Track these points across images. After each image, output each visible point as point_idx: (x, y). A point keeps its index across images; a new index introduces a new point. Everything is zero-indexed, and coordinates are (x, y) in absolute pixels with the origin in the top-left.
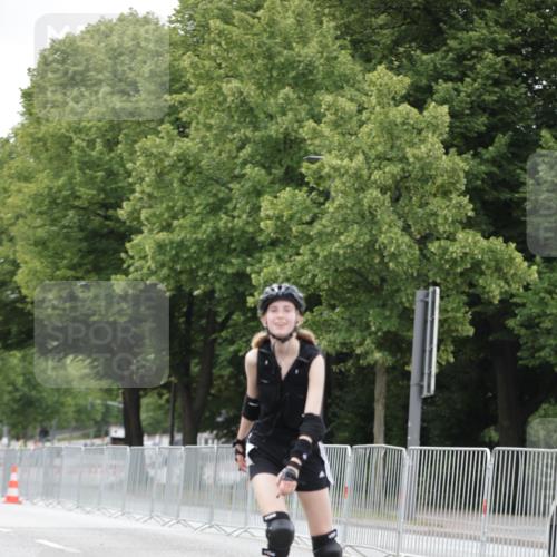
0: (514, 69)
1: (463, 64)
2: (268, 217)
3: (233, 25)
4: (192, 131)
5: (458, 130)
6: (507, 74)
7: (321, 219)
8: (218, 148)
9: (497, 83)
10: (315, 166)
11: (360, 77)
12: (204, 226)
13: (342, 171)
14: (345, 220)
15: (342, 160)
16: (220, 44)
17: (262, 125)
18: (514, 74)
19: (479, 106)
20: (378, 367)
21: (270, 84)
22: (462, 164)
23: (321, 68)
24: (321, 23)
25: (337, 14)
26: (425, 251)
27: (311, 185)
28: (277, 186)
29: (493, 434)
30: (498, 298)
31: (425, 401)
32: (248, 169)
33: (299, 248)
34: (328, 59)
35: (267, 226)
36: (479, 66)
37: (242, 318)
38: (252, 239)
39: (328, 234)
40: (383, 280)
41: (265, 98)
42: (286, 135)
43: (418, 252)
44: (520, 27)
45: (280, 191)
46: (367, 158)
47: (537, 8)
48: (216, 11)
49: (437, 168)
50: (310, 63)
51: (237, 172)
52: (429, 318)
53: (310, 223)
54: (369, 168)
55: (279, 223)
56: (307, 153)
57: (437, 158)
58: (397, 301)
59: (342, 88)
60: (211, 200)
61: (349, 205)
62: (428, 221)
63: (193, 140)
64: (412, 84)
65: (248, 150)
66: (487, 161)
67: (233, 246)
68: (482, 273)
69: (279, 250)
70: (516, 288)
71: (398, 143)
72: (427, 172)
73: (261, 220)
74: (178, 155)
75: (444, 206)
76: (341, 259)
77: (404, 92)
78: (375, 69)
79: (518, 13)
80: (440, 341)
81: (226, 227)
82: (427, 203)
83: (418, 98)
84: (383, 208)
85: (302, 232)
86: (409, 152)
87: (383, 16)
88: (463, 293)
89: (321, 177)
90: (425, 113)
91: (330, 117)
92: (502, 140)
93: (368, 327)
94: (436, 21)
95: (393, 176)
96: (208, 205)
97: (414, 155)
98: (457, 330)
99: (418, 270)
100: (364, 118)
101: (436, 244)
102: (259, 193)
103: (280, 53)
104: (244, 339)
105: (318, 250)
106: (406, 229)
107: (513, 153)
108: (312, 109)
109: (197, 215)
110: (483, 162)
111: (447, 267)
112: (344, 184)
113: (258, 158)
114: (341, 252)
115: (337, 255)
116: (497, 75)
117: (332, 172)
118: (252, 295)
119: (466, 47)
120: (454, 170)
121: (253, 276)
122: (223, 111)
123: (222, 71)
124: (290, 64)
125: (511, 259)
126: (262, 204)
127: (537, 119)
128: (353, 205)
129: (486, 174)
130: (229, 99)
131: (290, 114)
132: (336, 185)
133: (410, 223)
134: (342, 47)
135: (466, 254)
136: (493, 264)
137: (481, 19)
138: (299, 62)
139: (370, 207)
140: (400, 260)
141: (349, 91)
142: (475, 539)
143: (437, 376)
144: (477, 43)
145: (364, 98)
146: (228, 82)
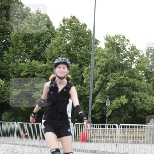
127: (3, 48)
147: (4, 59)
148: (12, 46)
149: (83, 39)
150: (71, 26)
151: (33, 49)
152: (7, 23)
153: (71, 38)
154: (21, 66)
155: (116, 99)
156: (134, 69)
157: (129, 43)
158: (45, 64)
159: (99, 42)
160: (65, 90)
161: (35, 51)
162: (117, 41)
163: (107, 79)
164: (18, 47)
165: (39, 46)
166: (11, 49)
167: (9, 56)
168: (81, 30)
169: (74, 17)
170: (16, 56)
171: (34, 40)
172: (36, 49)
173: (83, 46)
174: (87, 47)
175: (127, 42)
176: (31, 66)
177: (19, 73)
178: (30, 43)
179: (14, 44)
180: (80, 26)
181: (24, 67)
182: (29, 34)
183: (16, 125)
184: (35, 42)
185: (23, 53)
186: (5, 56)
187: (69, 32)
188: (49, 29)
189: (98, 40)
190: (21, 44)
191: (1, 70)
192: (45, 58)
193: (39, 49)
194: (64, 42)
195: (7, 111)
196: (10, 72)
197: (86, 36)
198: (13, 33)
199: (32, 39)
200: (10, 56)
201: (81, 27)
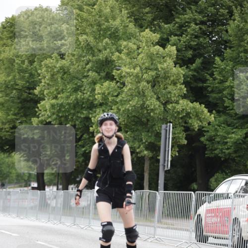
0: (204, 31)
1: (182, 29)
2: (99, 94)
3: (84, 12)
4: (66, 57)
5: (180, 57)
6: (201, 33)
7: (122, 94)
8: (77, 64)
9: (196, 37)
10: (119, 72)
11: (138, 34)
12: (71, 97)
13: (131, 74)
14: (132, 95)
15: (130, 69)
16: (78, 20)
17: (96, 54)
18: (204, 33)
19: (189, 47)
20: (146, 157)
21: (100, 37)
22: (182, 71)
23: (121, 30)
24: (121, 11)
25: (128, 7)
26: (166, 108)
27: (117, 80)
28: (103, 80)
29: (195, 186)
30: (197, 128)
31: (166, 172)
32: (90, 73)
33: (112, 107)
34: (124, 27)
35: (99, 97)
36: (189, 30)
37: (88, 136)
38: (92, 102)
39: (124, 101)
40: (148, 120)
41: (97, 43)
42: (106, 58)
43: (163, 109)
44: (206, 13)
45: (104, 82)
46: (141, 69)
47: (213, 5)
48: (76, 6)
49: (171, 73)
50: (117, 28)
51: (85, 74)
52: (168, 137)
53: (117, 96)
54: (142, 73)
55: (103, 96)
56: (115, 66)
57: (171, 69)
58: (154, 129)
59: (130, 39)
60: (74, 86)
61: (134, 88)
62: (167, 95)
63: (67, 60)
64: (160, 38)
65: (90, 65)
66: (192, 70)
67: (84, 106)
68: (190, 118)
69: (103, 108)
70: (205, 124)
71: (154, 62)
72: (167, 75)
73: (96, 95)
74: (60, 67)
75: (174, 89)
76: (130, 111)
77: (157, 41)
78: (144, 31)
79: (205, 7)
80: (172, 146)
81: (81, 98)
82: (167, 88)
83: (163, 43)
84: (148, 90)
85: (113, 100)
86: (159, 66)
87: (148, 9)
88: (182, 126)
89: (121, 77)
90: (166, 50)
91: (125, 51)
92: (198, 61)
93: (142, 140)
94: (171, 11)
95: (153, 76)
96: (73, 88)
97: (161, 68)
98: (179, 142)
99: (163, 116)
100: (140, 52)
101: (171, 105)
102: (94, 83)
103: (104, 24)
104: (89, 145)
105: (120, 107)
106: (158, 98)
107: (203, 67)
108: (118, 48)
109: (69, 92)
110: (191, 70)
111: (176, 115)
112: (131, 79)
113: (94, 68)
114: (130, 108)
115: (128, 110)
116: (196, 34)
117: (126, 74)
118: (92, 127)
119: (183, 21)
120: (178, 74)
121: (92, 119)
122: (79, 48)
123: (79, 31)
124: (108, 29)
125: (203, 111)
126: (97, 88)
127: (213, 52)
128: (135, 89)
129: (192, 75)
130: (82, 43)
131: (108, 50)
132: (128, 80)
133: (160, 96)
134: (130, 22)
135: (183, 109)
136: (195, 114)
137: (190, 10)
138: (112, 28)
139: (142, 89)
140: (155, 112)
141: (133, 40)
142: (187, 230)
143: (171, 161)
144: (188, 20)
145: (140, 43)
146: (82, 36)
147: (215, 73)
148: (230, 48)
152: (222, 2)
164: (242, 49)
166: (228, 53)
167: (225, 66)
179: (235, 42)
186: (216, 66)
191: (210, 93)
195: (220, 171)
196: (226, 97)
198: (232, 21)
200: (227, 66)
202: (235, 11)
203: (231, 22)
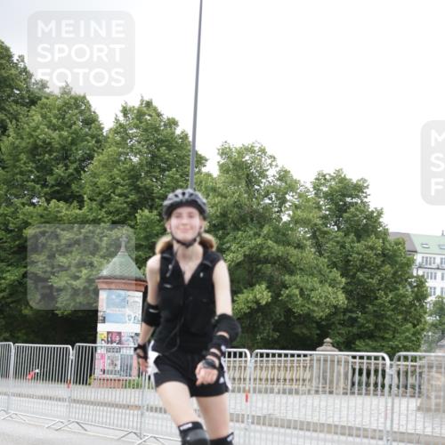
149: (168, 154)
150: (141, 122)
151: (52, 174)
153: (140, 151)
154: (24, 214)
155: (245, 291)
156: (285, 223)
157: (274, 163)
158: (80, 209)
159: (206, 160)
160: (202, 275)
161: (56, 180)
162: (247, 158)
163: (224, 247)
164: (17, 171)
165: (67, 167)
168: (164, 132)
169: (149, 104)
170: (14, 191)
171: (55, 154)
172: (60, 175)
173: (169, 168)
174: (177, 171)
175: (269, 161)
176: (47, 215)
177: (21, 229)
178: (46, 161)
179: (10, 163)
180: (162, 124)
181: (32, 217)
182: (44, 142)
183: (13, 351)
184: (56, 159)
185: (30, 184)
187: (136, 136)
188: (90, 129)
189: (203, 155)
190: (25, 163)
192: (80, 196)
193: (66, 175)
194: (126, 159)
197: (175, 147)
199: (50, 152)
201: (165, 125)
202: (10, 125)
203: (4, 138)
